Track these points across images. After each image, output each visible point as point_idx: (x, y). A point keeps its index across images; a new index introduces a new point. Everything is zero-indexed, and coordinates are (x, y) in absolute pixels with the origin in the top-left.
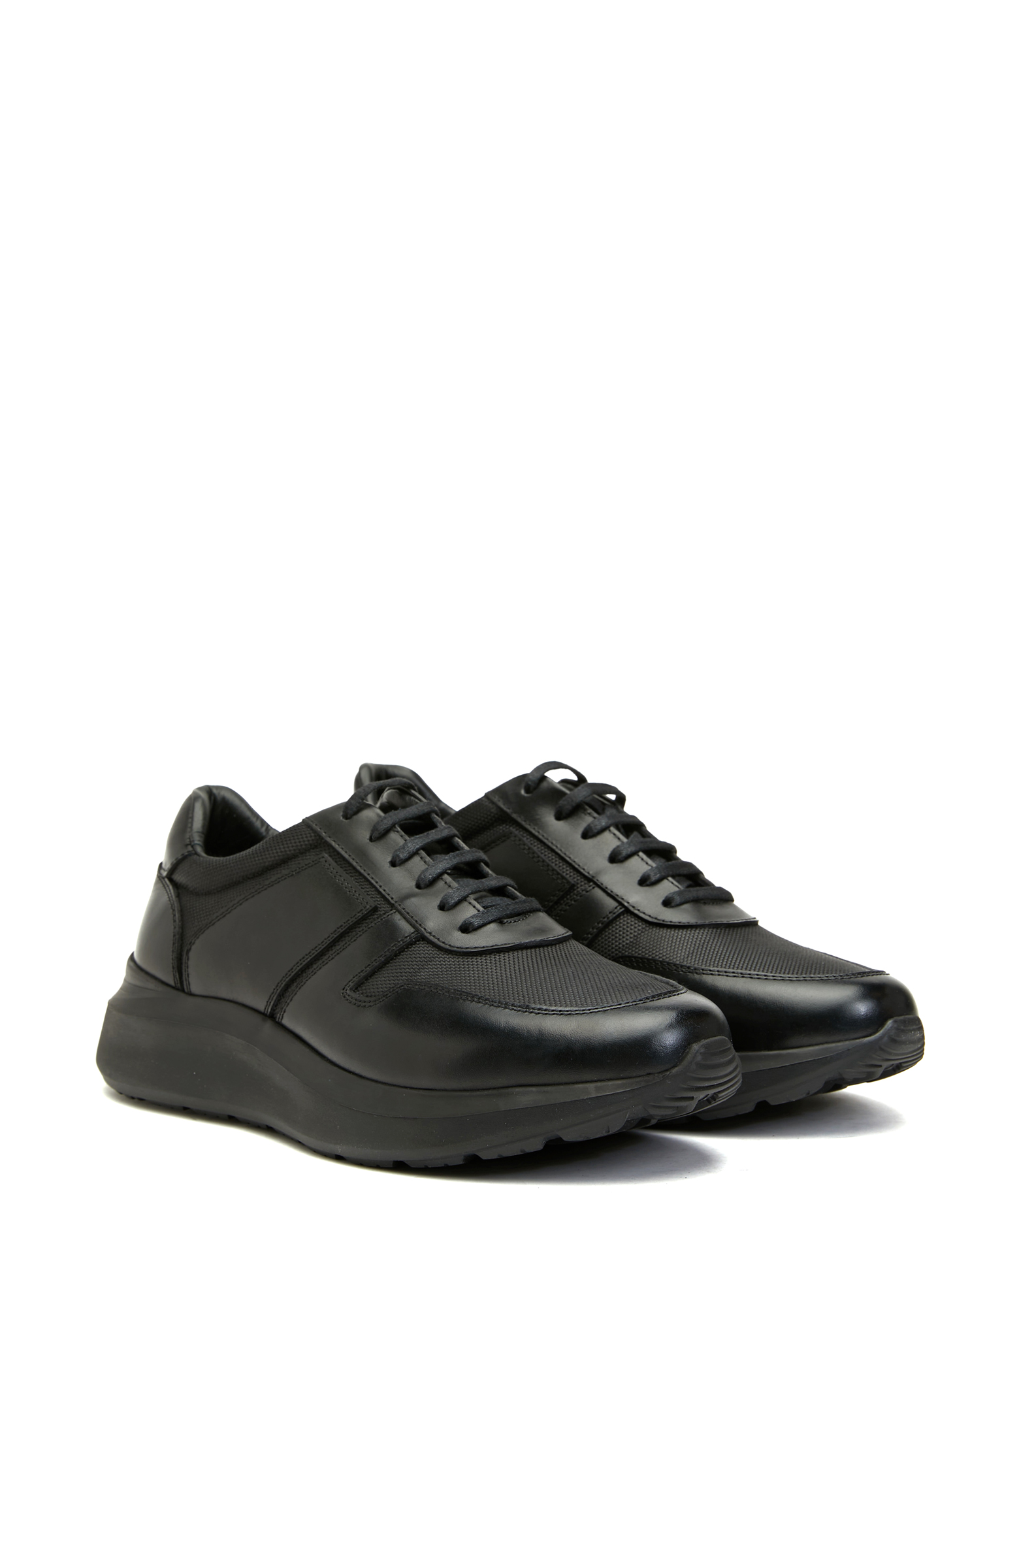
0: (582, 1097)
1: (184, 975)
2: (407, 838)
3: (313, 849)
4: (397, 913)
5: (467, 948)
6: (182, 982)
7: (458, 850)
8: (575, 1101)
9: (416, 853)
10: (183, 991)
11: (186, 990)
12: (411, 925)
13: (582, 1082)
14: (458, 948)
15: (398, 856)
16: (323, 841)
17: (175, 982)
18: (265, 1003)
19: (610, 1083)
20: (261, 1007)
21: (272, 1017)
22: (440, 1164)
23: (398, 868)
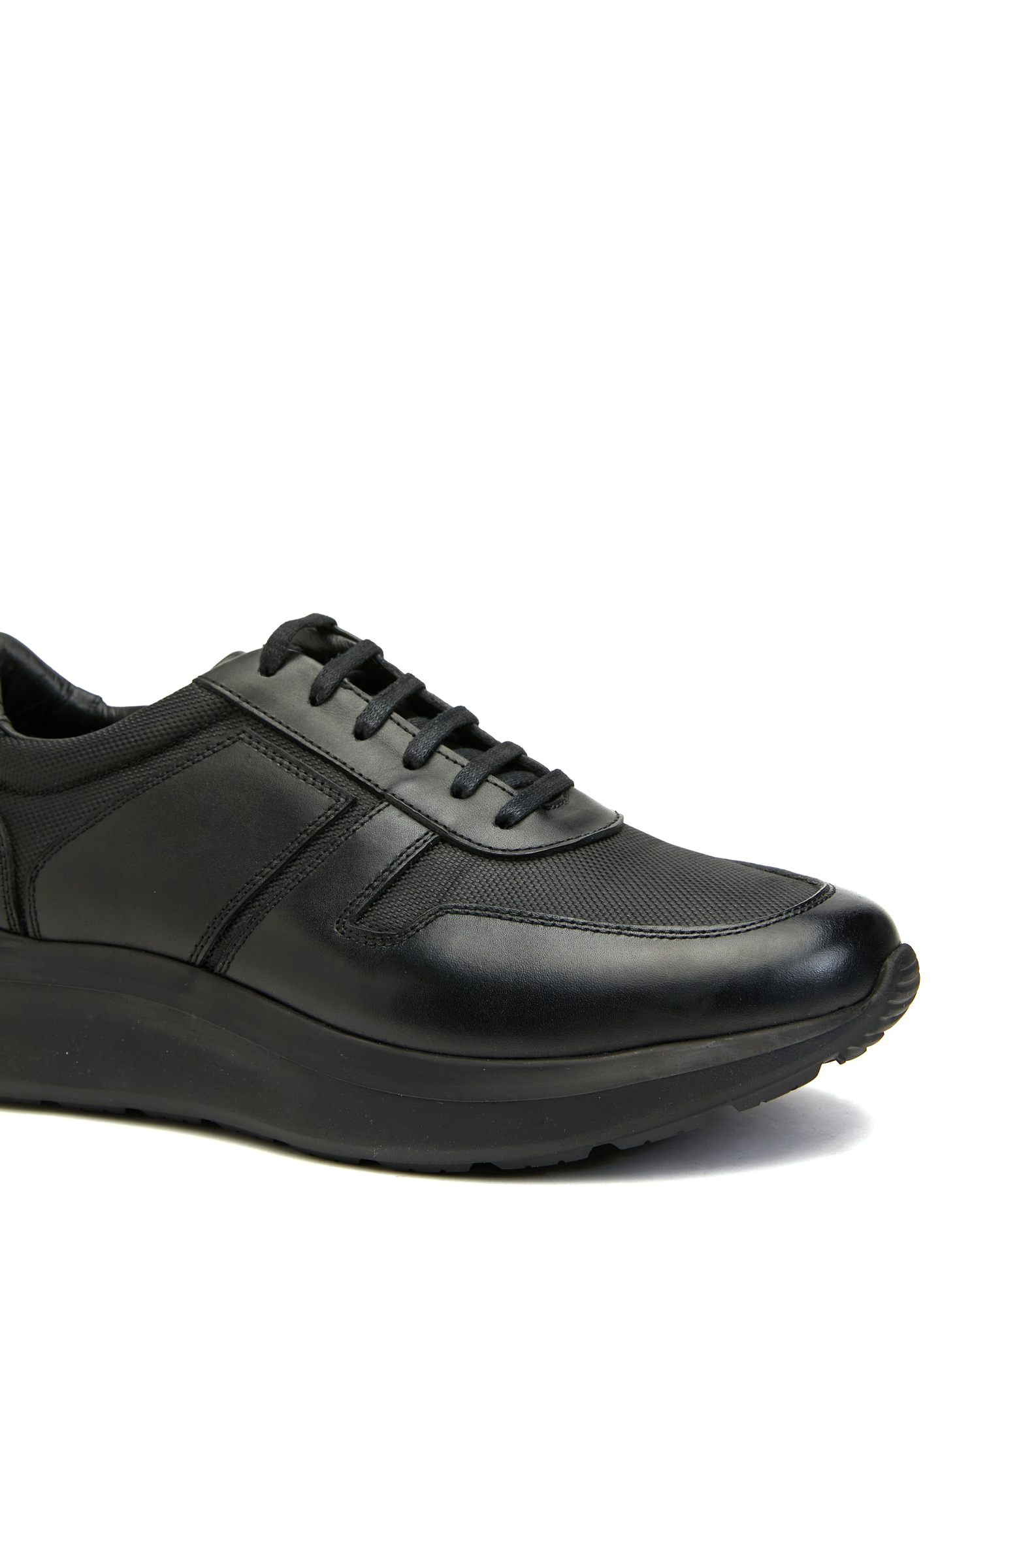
0: (764, 1051)
1: (27, 914)
2: (370, 698)
3: (221, 721)
4: (391, 806)
5: (517, 850)
6: (23, 924)
7: (441, 712)
8: (756, 1057)
9: (388, 717)
10: (26, 934)
11: (31, 933)
12: (420, 822)
13: (756, 1029)
14: (504, 850)
15: (365, 724)
16: (236, 708)
17: (10, 924)
18: (193, 948)
19: (798, 1026)
20: (185, 955)
21: (206, 966)
22: (553, 1161)
23: (368, 741)
